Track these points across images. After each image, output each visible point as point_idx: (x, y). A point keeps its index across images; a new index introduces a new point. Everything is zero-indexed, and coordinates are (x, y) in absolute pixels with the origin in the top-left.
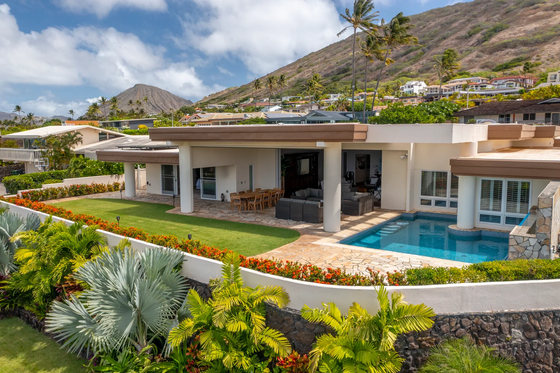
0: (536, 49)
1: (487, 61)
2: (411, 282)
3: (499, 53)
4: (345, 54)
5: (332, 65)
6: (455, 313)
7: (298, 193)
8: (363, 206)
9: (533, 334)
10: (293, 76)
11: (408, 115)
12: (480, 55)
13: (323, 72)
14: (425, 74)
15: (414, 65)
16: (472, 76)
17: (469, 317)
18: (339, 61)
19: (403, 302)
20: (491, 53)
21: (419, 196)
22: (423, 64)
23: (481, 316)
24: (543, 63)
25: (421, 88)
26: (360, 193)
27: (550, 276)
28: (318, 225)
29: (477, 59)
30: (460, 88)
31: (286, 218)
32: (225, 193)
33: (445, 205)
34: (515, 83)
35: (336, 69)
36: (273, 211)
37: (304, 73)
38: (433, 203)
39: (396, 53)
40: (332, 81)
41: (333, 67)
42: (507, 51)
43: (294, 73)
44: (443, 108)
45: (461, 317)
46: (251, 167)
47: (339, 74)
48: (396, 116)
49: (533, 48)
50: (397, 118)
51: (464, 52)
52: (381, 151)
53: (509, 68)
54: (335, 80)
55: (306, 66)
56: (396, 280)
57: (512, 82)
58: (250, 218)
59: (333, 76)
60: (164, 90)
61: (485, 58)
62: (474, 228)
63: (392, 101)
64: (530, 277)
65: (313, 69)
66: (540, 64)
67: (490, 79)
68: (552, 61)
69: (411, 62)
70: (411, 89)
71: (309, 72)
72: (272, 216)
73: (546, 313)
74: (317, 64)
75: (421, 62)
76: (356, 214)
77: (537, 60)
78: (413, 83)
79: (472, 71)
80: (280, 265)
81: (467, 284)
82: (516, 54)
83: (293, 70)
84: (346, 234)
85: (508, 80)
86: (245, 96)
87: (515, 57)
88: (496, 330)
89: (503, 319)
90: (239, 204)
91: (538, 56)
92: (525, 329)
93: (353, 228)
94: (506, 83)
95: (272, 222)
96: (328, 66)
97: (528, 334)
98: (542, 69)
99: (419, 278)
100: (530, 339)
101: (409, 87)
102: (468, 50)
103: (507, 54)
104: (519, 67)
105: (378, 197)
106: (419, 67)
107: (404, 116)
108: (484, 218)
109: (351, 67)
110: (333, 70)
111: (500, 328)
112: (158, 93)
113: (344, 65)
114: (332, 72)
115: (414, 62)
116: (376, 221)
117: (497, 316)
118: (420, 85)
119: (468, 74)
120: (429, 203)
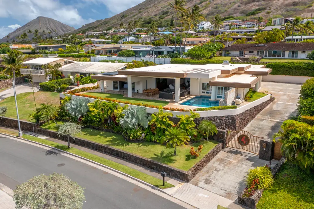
0: (269, 3)
1: (243, 9)
2: (198, 111)
3: (250, 5)
4: (166, 2)
5: (159, 8)
6: (206, 116)
7: (164, 90)
8: (185, 94)
9: (221, 120)
10: (136, 15)
11: (200, 52)
12: (240, 6)
13: (154, 12)
14: (210, 16)
15: (205, 11)
16: (235, 19)
17: (208, 117)
18: (163, 6)
19: (196, 113)
20: (246, 4)
21: (202, 91)
22: (209, 10)
23: (211, 117)
24: (272, 12)
25: (208, 25)
26: (184, 90)
27: (225, 109)
28: (173, 100)
29: (239, 8)
30: (228, 26)
31: (162, 98)
32: (138, 90)
33: (209, 93)
34: (256, 24)
35: (161, 11)
36: (158, 96)
37: (143, 13)
38: (206, 93)
39: (195, 2)
40: (159, 19)
41: (160, 10)
42: (254, 3)
43: (137, 13)
44: (215, 47)
45: (207, 117)
46: (146, 81)
47: (163, 14)
48: (195, 53)
49: (268, 2)
50: (195, 54)
51: (232, 3)
52: (190, 78)
53: (255, 14)
54: (161, 18)
55: (143, 9)
56: (195, 110)
57: (254, 24)
58: (151, 98)
59: (159, 16)
60: (57, 21)
61: (242, 7)
62: (216, 100)
63: (193, 34)
64: (221, 109)
65: (148, 11)
66: (270, 13)
67: (244, 21)
68: (276, 11)
69: (203, 8)
70: (203, 26)
71: (146, 13)
72: (158, 97)
73: (224, 116)
74: (150, 7)
75: (209, 9)
76: (183, 97)
77: (269, 10)
78: (204, 23)
79: (235, 15)
80: (170, 108)
81: (208, 111)
82: (259, 5)
83: (136, 11)
84: (181, 102)
85: (253, 22)
86: (109, 27)
87: (258, 7)
88: (214, 120)
89: (215, 117)
90: (147, 94)
91: (270, 7)
92: (219, 119)
93: (183, 100)
94: (251, 24)
95: (159, 99)
96: (157, 9)
97: (220, 120)
98: (271, 15)
99: (199, 110)
100: (220, 121)
101: (202, 25)
102: (234, 2)
103: (254, 5)
104: (259, 14)
105: (189, 90)
106: (207, 12)
107: (198, 53)
108: (218, 97)
109: (170, 10)
110: (159, 12)
111: (214, 119)
112: (52, 22)
113: (166, 9)
114: (159, 13)
115: (205, 8)
116: (189, 98)
117: (214, 117)
118: (208, 24)
119: (233, 17)
120: (204, 93)
